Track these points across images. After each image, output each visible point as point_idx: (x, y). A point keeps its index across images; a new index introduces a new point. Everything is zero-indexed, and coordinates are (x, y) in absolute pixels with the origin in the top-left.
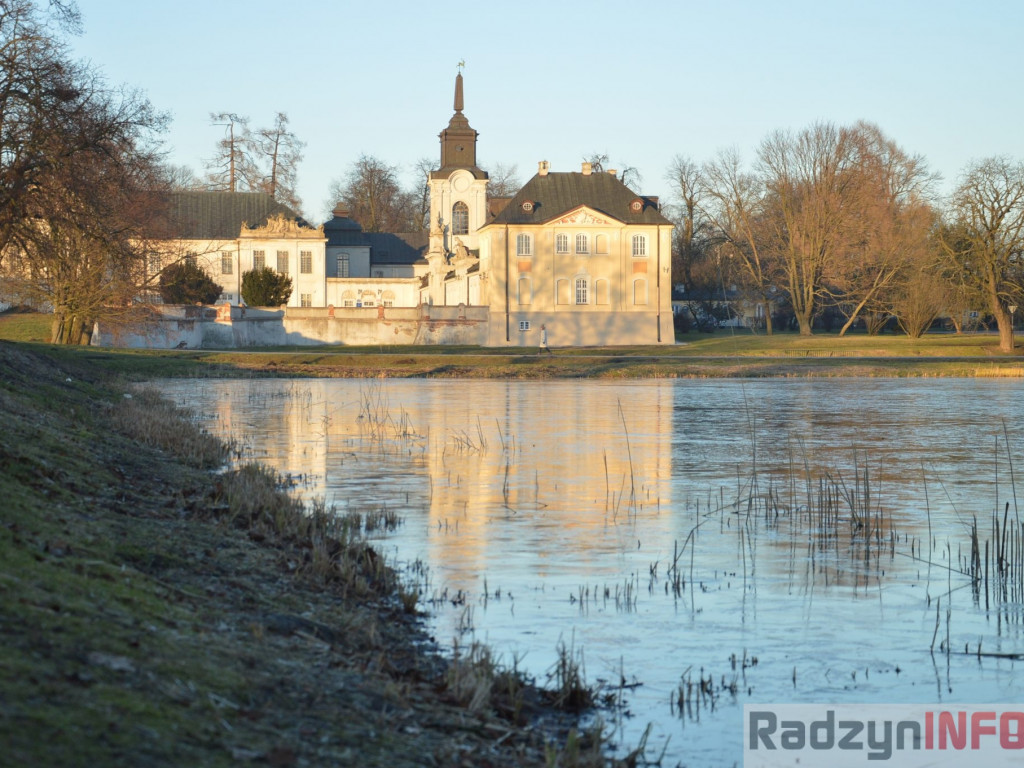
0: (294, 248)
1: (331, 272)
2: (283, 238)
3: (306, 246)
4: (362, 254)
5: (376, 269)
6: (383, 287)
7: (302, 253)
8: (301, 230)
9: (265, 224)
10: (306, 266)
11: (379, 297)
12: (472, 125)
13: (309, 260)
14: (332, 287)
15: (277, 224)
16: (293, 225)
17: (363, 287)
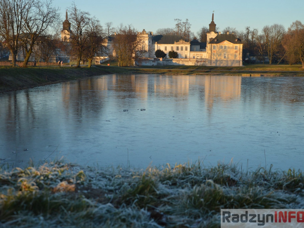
0: (184, 46)
1: (191, 50)
2: (182, 44)
3: (186, 45)
4: (198, 47)
5: (201, 50)
6: (201, 53)
7: (186, 47)
8: (186, 42)
9: (179, 41)
10: (186, 49)
11: (200, 55)
12: (215, 23)
13: (187, 48)
14: (191, 53)
15: (181, 41)
16: (184, 42)
17: (197, 53)
